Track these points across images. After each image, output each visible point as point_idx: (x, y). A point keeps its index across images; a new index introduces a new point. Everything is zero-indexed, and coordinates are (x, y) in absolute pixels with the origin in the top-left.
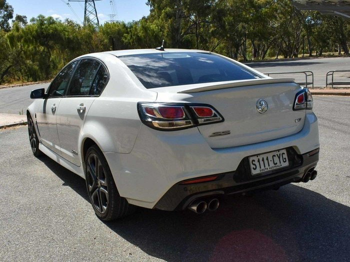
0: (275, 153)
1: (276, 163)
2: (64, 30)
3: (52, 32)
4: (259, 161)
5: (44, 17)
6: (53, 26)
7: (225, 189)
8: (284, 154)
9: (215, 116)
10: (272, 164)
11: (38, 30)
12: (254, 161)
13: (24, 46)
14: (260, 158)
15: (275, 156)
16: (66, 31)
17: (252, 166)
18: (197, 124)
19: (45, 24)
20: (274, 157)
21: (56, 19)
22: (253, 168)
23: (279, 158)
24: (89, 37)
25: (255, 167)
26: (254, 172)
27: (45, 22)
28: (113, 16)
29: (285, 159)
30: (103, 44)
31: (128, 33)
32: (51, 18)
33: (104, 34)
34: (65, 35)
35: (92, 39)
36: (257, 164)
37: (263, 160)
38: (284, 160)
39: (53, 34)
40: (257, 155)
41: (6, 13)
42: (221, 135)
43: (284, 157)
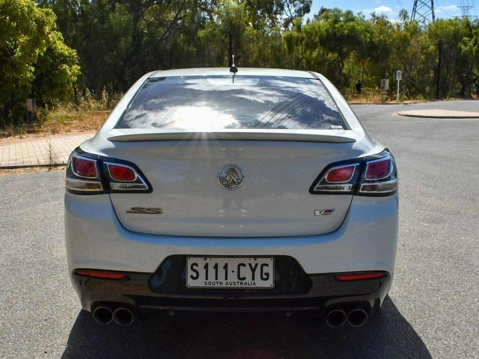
0: (246, 261)
1: (244, 279)
2: (367, 29)
3: (348, 34)
4: (206, 267)
5: (340, 12)
6: (351, 24)
7: (138, 299)
8: (267, 265)
9: (138, 181)
10: (233, 278)
11: (330, 30)
12: (197, 265)
13: (305, 52)
14: (212, 263)
15: (244, 265)
16: (369, 32)
17: (190, 273)
18: (108, 190)
19: (340, 21)
20: (241, 267)
21: (359, 14)
22: (192, 277)
23: (253, 270)
24: (405, 41)
25: (195, 275)
26: (191, 283)
27: (341, 19)
28: (468, 8)
29: (267, 274)
30: (425, 53)
31: (470, 36)
32: (349, 13)
33: (430, 37)
34: (365, 37)
35: (409, 44)
36: (202, 272)
37: (216, 267)
38: (265, 277)
39: (348, 36)
40: (205, 257)
41: (302, 5)
42: (144, 213)
43: (264, 271)
